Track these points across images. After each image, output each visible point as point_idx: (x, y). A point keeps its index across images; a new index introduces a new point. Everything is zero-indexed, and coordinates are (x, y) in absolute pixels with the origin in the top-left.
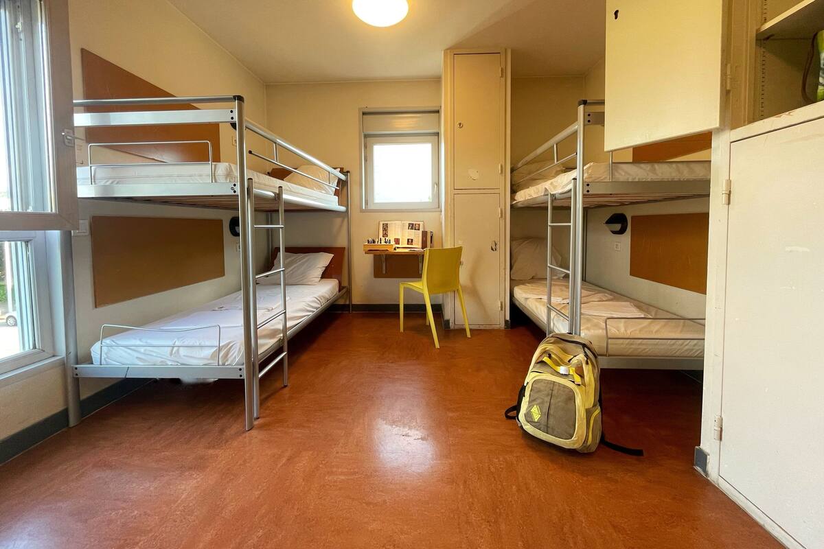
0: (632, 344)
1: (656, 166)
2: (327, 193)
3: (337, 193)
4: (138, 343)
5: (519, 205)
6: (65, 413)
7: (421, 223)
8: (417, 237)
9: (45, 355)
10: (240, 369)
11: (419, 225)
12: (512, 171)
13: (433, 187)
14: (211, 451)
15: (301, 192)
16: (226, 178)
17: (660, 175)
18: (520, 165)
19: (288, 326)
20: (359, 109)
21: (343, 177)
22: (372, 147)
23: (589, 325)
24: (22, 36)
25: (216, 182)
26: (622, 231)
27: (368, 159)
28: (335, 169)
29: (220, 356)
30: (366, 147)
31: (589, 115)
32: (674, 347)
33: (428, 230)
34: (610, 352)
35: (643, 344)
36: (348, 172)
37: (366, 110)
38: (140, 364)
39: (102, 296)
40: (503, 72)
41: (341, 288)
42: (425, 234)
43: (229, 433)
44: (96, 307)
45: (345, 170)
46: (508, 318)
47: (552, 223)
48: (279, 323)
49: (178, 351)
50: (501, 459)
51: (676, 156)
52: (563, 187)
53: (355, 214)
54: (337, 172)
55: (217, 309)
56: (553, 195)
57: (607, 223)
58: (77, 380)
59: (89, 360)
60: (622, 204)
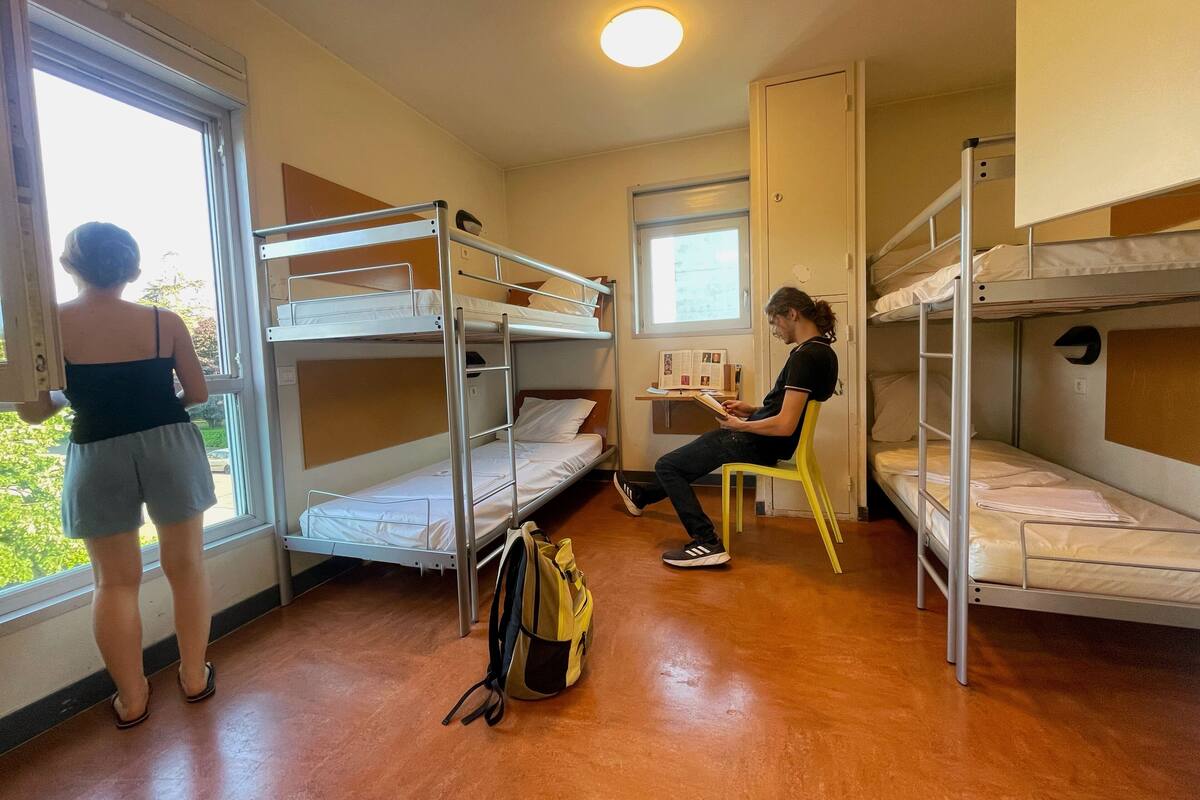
0: (1080, 571)
1: (1132, 244)
2: (583, 315)
3: (597, 314)
4: (344, 513)
5: (883, 319)
6: (276, 589)
7: (723, 353)
8: (717, 372)
9: (257, 521)
10: (452, 557)
11: (719, 355)
12: (870, 263)
13: (742, 296)
14: (416, 658)
15: (539, 317)
16: (430, 311)
17: (1140, 259)
18: (882, 252)
19: (519, 502)
20: (628, 189)
21: (605, 290)
22: (649, 243)
23: (995, 529)
24: (224, 160)
25: (419, 314)
26: (1089, 359)
27: (643, 261)
28: (593, 279)
29: (430, 537)
30: (639, 243)
31: (984, 164)
32: (1175, 583)
33: (733, 362)
34: (1034, 581)
35: (1105, 573)
36: (613, 282)
37: (637, 190)
38: (347, 541)
39: (314, 455)
40: (851, 102)
41: (605, 447)
42: (728, 368)
43: (442, 635)
44: (306, 468)
45: (609, 279)
46: (864, 504)
47: (928, 351)
48: (508, 497)
49: (385, 527)
50: (809, 735)
51: (1177, 223)
52: (941, 292)
53: (624, 341)
54: (597, 285)
55: (439, 473)
56: (928, 305)
57: (1058, 343)
58: (287, 553)
59: (298, 530)
60: (1087, 310)
